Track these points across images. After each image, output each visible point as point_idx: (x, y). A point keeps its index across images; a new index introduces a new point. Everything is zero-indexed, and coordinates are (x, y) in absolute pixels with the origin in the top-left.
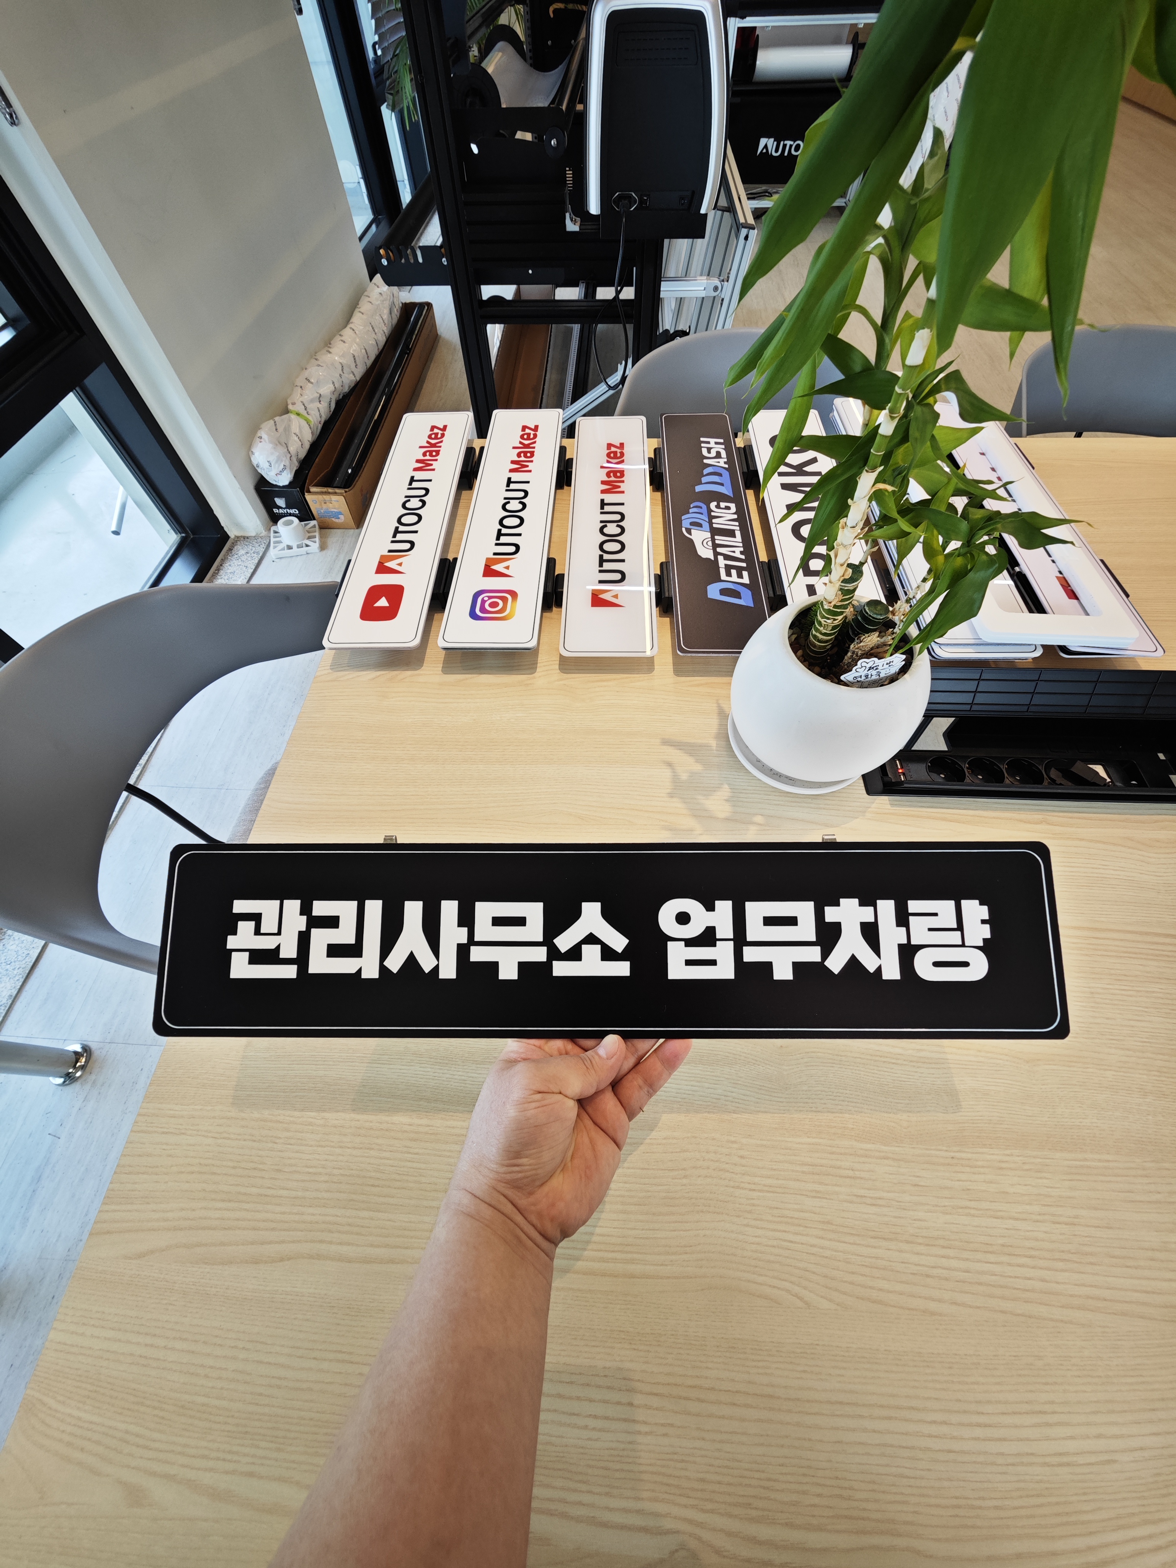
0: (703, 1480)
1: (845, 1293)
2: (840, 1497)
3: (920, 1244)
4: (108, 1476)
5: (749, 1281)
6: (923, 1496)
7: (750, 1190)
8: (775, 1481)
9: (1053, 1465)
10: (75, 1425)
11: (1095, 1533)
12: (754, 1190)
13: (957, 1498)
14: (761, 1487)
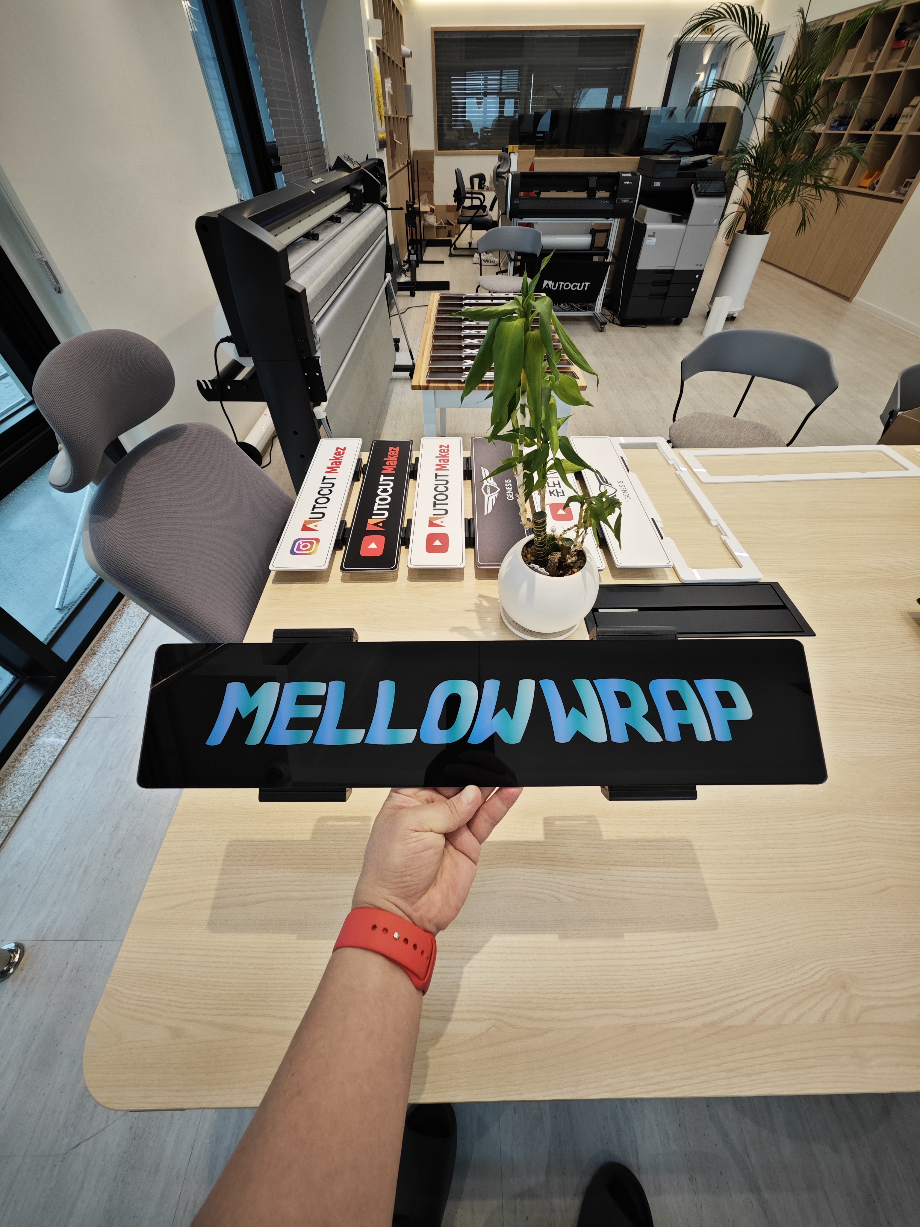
0: (504, 992)
1: (580, 893)
2: (579, 993)
3: (620, 865)
4: (160, 1024)
5: (528, 891)
6: (622, 988)
7: (527, 845)
8: (543, 989)
9: (689, 967)
10: (137, 1000)
11: (710, 996)
12: (529, 845)
13: (639, 987)
14: (536, 992)
